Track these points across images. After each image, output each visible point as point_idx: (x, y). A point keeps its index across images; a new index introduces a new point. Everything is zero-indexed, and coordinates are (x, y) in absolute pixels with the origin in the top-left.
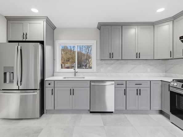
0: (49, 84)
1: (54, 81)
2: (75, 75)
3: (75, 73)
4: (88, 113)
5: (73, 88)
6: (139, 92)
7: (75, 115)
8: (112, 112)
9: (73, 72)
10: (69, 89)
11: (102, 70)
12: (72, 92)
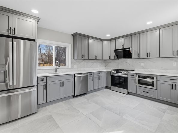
0: (42, 80)
1: (47, 77)
2: (56, 71)
3: (56, 69)
4: (72, 98)
5: (63, 81)
6: (99, 78)
7: (65, 101)
8: (86, 93)
9: (54, 69)
10: (60, 82)
11: (75, 66)
12: (62, 84)
